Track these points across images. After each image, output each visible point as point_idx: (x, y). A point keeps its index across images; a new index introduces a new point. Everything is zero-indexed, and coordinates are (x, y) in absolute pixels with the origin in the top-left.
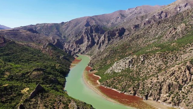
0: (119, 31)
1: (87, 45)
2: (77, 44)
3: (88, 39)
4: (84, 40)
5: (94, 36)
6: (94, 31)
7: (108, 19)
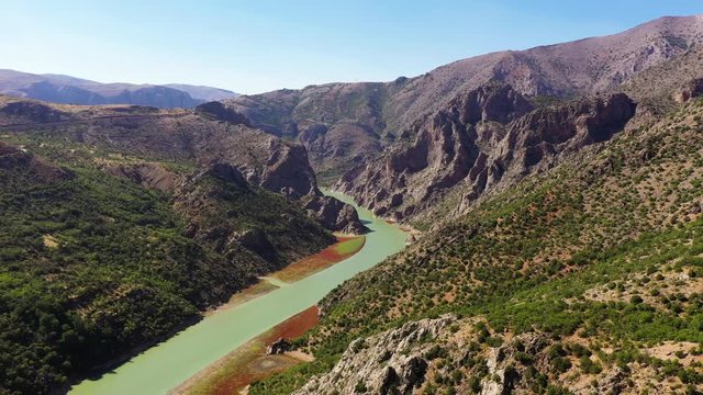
0: (593, 113)
1: (435, 180)
2: (398, 171)
3: (448, 148)
4: (431, 154)
5: (480, 138)
6: (484, 115)
7: (600, 60)
